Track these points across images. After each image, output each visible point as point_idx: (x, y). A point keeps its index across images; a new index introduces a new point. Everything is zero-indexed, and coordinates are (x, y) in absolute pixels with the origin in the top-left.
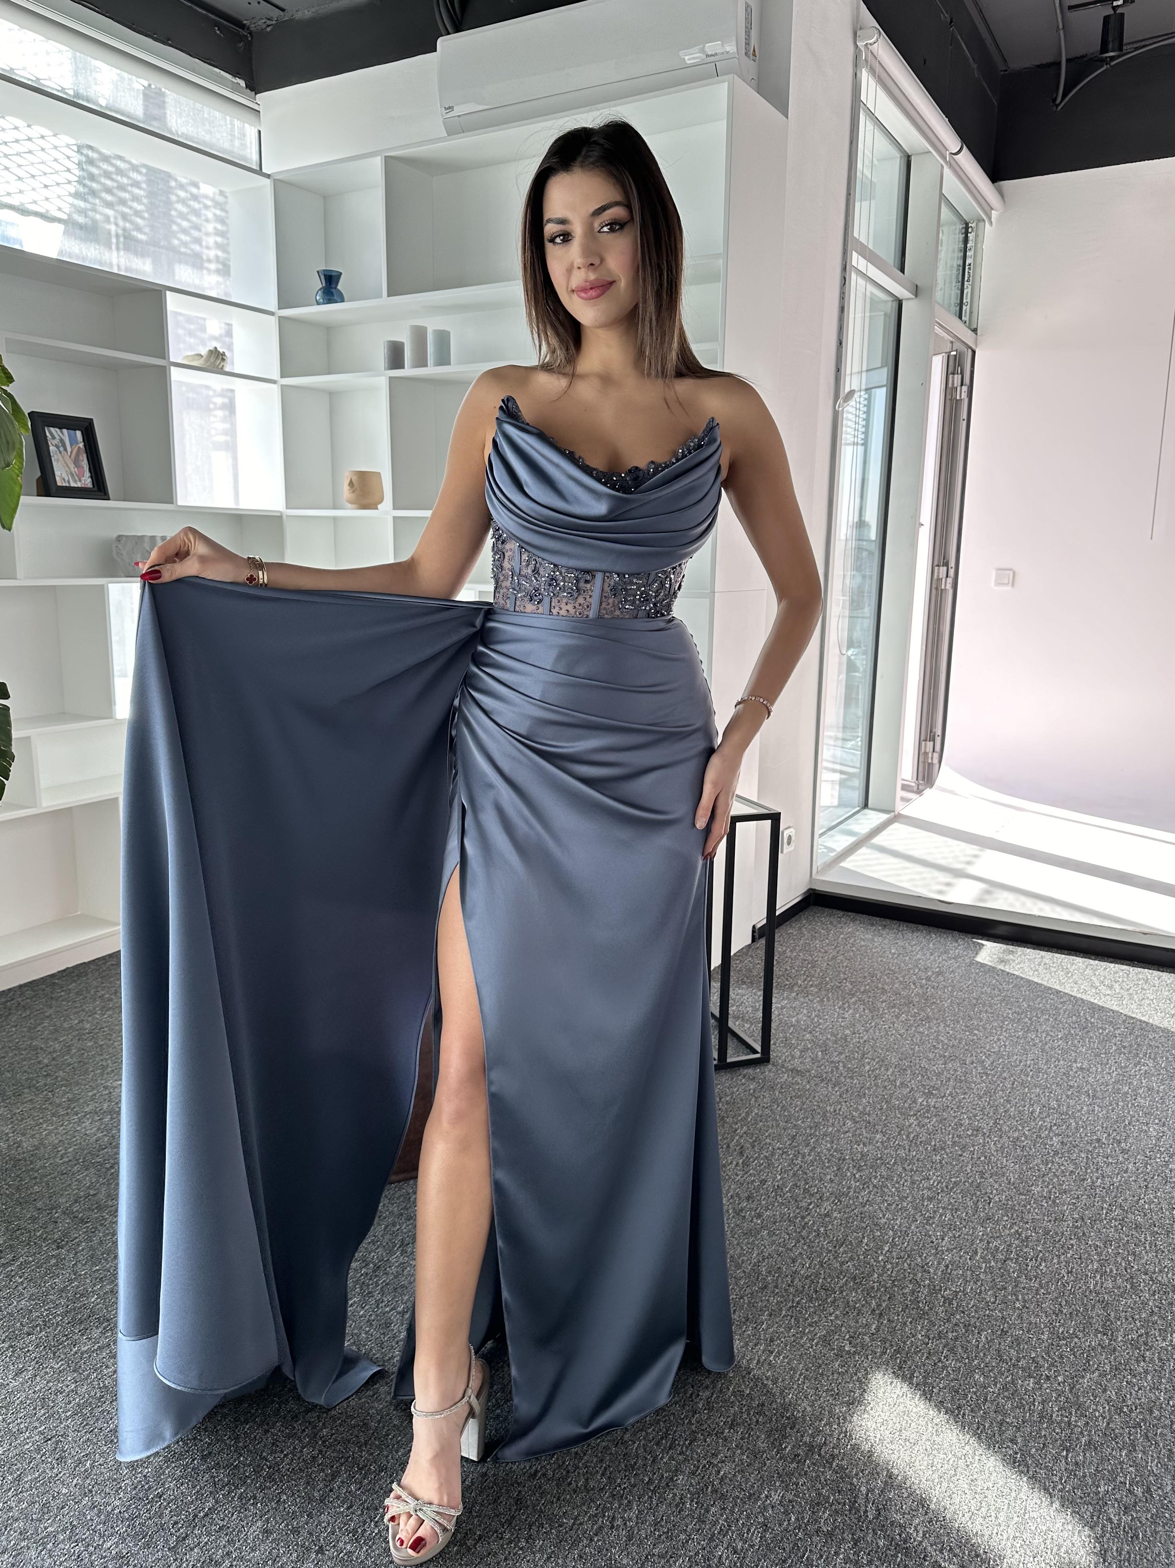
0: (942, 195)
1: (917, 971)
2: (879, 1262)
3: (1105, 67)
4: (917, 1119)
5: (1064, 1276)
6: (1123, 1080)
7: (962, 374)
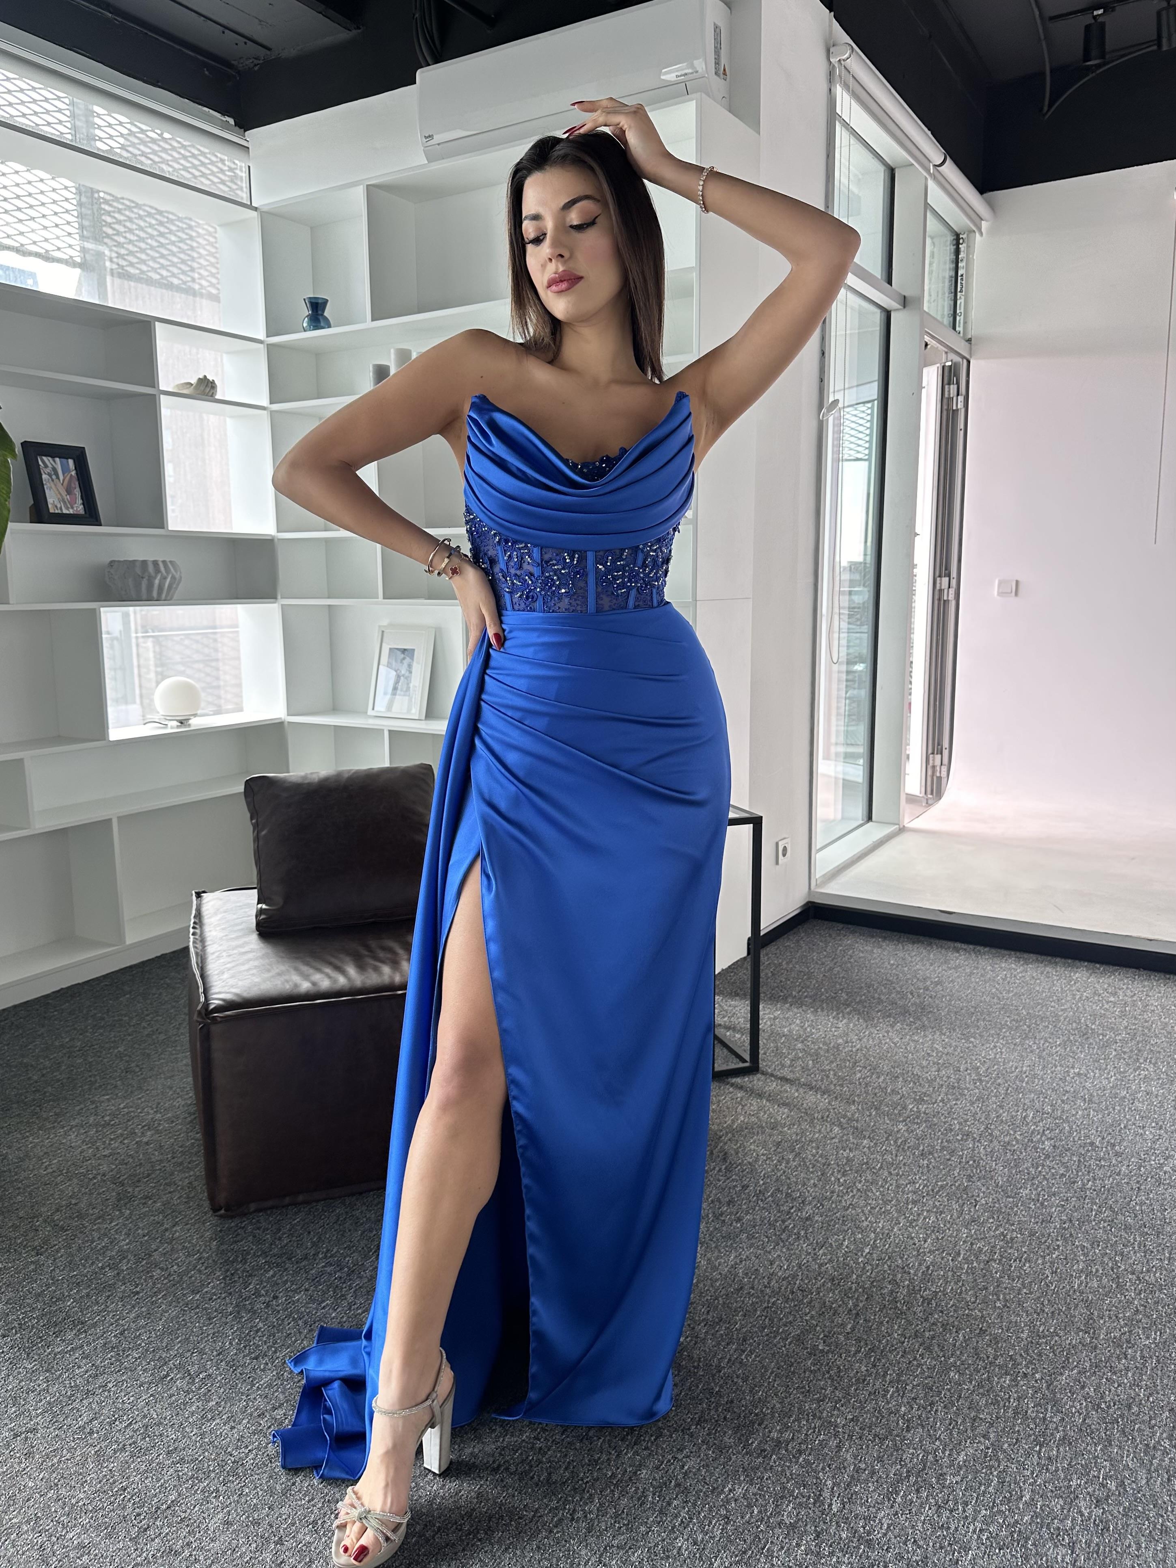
0: (927, 204)
3: (1091, 76)
7: (958, 383)
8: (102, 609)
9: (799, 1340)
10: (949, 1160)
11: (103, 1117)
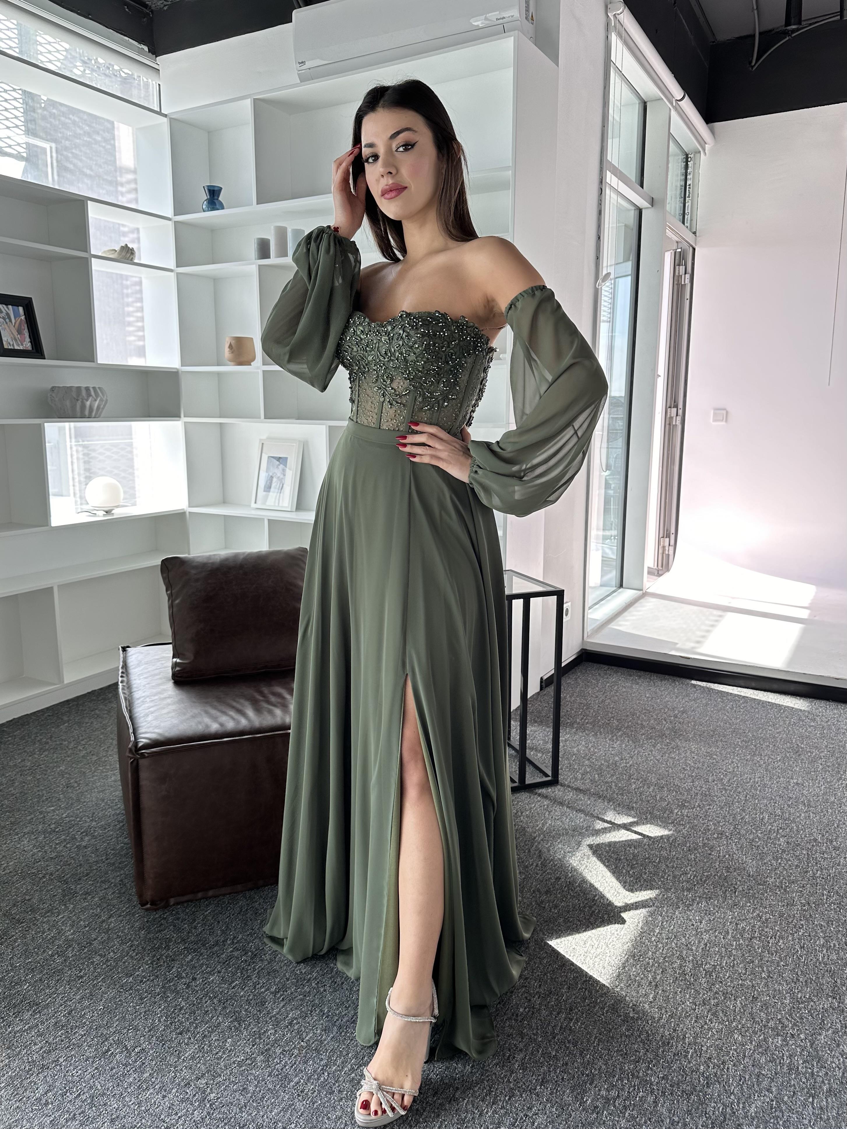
0: (670, 133)
3: (787, 38)
5: (798, 951)
6: (829, 792)
7: (685, 265)
8: (45, 424)
10: (710, 854)
11: (49, 825)
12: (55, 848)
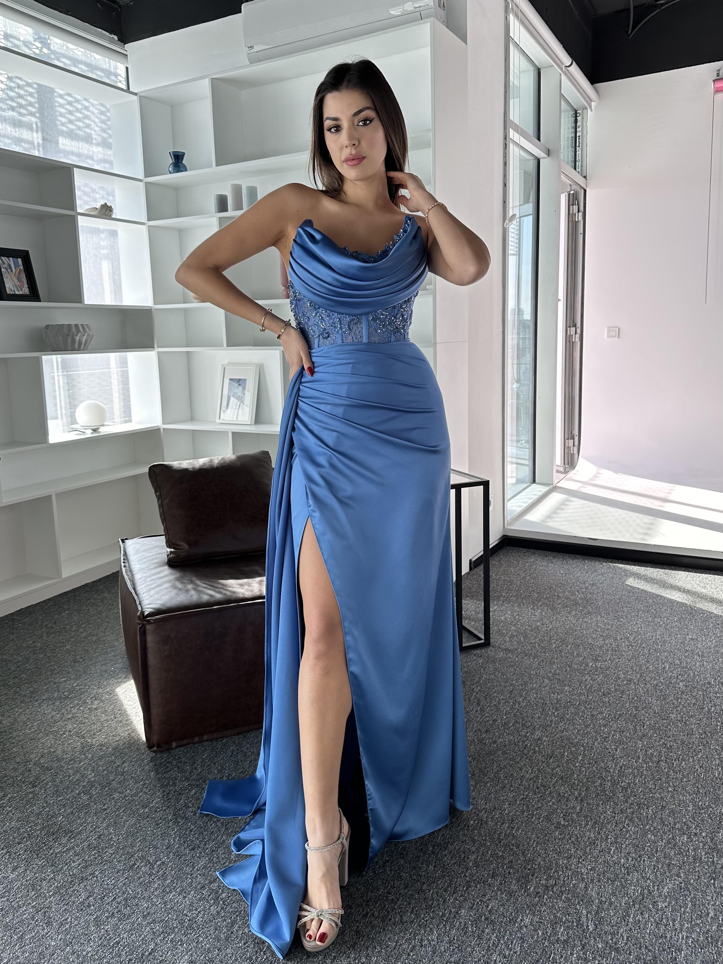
0: (561, 94)
1: (578, 583)
2: (577, 767)
3: (658, 10)
4: (590, 676)
7: (578, 205)
8: (43, 357)
9: (548, 819)
10: (621, 697)
12: (71, 711)
